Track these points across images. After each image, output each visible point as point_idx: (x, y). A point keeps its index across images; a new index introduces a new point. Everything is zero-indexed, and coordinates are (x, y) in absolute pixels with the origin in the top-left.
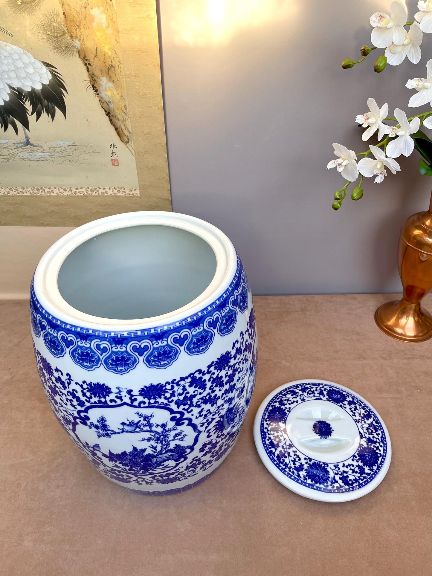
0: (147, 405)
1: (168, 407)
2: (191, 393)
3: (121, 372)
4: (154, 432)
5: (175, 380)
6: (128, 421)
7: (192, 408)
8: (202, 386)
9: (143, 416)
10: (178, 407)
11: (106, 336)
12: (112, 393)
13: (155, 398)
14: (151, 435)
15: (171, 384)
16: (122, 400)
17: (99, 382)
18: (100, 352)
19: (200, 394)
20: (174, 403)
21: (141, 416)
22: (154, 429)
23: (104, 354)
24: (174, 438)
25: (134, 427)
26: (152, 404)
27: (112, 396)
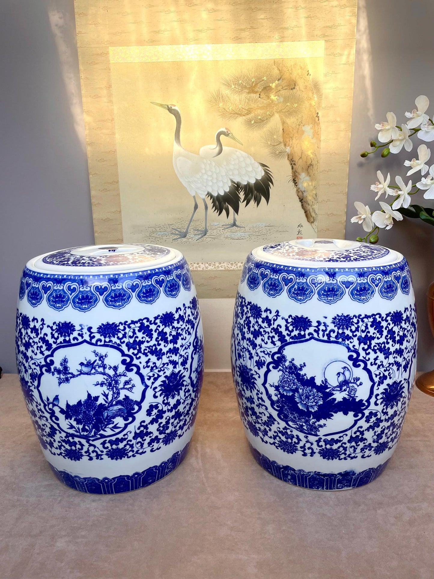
0: (102, 343)
1: (120, 348)
2: (140, 338)
3: (85, 310)
4: (107, 375)
5: (127, 322)
6: (86, 360)
7: (140, 355)
8: (149, 334)
9: (99, 355)
10: (129, 350)
11: (76, 279)
12: (76, 330)
13: (110, 337)
14: (104, 378)
15: (124, 325)
16: (82, 337)
17: (66, 321)
18: (70, 292)
19: (148, 342)
20: (125, 344)
21: (97, 355)
22: (107, 371)
23: (73, 294)
24: (124, 386)
25: (90, 367)
26: (107, 342)
27: (75, 334)
